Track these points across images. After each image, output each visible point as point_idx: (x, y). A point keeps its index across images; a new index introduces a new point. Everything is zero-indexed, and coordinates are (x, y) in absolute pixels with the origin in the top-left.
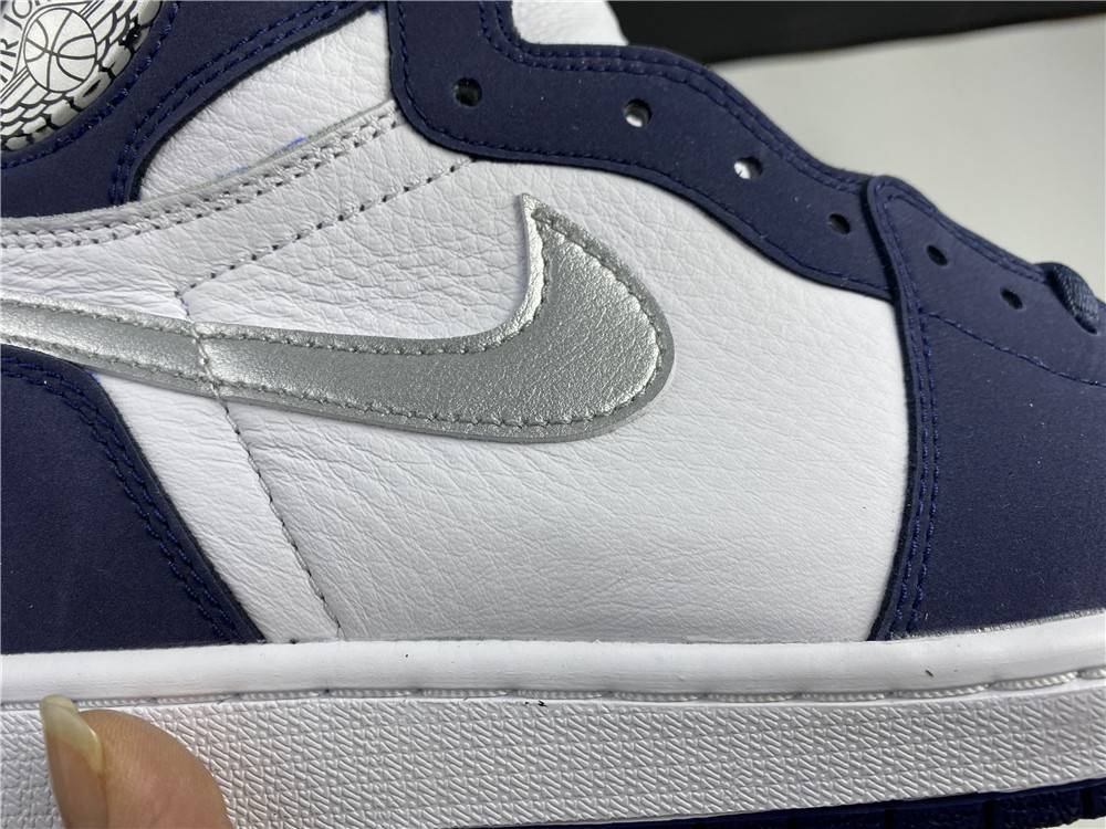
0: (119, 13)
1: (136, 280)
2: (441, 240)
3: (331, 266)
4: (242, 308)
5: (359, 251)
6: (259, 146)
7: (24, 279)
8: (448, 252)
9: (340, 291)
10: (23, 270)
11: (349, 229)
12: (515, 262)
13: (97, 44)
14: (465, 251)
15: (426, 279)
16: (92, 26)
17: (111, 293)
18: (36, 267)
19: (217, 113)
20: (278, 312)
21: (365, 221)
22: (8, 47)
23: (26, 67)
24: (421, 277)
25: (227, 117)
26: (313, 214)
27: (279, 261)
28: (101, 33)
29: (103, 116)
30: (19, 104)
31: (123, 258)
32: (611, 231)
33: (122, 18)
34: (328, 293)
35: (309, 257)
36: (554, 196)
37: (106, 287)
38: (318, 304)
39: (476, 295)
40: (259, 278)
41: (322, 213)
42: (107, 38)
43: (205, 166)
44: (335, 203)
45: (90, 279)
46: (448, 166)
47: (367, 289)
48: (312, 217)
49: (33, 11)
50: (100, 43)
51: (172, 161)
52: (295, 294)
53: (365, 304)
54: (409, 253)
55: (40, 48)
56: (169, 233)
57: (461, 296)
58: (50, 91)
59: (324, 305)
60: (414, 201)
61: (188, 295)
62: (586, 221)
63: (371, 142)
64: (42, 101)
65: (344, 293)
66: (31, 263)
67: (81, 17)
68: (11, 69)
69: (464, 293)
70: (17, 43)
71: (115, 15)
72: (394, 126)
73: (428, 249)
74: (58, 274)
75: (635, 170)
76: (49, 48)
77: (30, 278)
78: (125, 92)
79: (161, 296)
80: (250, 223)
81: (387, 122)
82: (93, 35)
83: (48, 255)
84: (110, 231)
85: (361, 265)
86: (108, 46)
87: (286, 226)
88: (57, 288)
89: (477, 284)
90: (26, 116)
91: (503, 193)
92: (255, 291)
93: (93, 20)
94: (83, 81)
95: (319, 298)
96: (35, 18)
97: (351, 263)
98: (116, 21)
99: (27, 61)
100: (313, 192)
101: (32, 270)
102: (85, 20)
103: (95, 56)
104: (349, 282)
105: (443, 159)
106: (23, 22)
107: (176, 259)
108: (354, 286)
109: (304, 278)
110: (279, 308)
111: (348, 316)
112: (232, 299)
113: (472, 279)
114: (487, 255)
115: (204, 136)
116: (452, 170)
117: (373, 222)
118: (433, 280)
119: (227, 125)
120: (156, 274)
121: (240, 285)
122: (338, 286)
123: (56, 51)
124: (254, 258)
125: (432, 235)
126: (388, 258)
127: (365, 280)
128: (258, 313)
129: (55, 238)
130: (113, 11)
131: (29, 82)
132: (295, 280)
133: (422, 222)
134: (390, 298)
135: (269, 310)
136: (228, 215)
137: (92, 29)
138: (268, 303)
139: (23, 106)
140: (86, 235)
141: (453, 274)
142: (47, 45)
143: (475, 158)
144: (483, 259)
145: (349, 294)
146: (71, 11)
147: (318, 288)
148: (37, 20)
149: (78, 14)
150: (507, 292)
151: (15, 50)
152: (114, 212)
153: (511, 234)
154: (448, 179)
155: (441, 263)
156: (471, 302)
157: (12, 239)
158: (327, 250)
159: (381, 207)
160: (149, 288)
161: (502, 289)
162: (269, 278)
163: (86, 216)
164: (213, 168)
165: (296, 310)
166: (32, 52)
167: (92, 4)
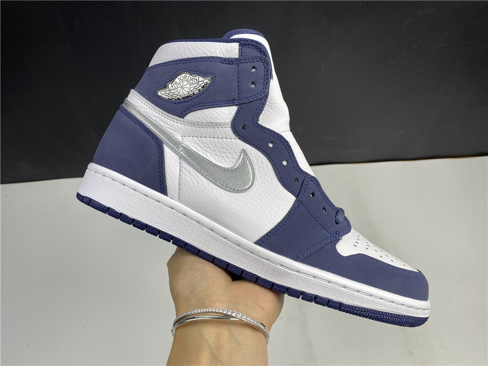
1: (177, 131)
3: (208, 145)
4: (191, 144)
5: (213, 144)
6: (207, 121)
8: (227, 152)
10: (160, 120)
11: (213, 140)
12: (237, 159)
14: (230, 153)
19: (202, 111)
22: (176, 83)
23: (177, 88)
24: (220, 153)
27: (200, 140)
28: (191, 89)
29: (185, 102)
30: (173, 93)
31: (176, 126)
32: (255, 161)
34: (205, 149)
35: (205, 141)
36: (248, 151)
37: (172, 130)
39: (228, 161)
41: (211, 135)
44: (214, 135)
45: (170, 127)
46: (234, 138)
47: (211, 151)
48: (209, 135)
49: (183, 80)
51: (192, 115)
52: (200, 146)
53: (210, 153)
54: (221, 149)
55: (181, 86)
56: (185, 126)
57: (225, 160)
58: (179, 93)
60: (226, 141)
61: (184, 137)
62: (252, 158)
63: (224, 128)
66: (162, 120)
68: (175, 87)
70: (178, 83)
73: (224, 150)
74: (165, 123)
75: (265, 154)
77: (160, 122)
78: (190, 101)
79: (179, 136)
80: (199, 132)
81: (228, 126)
83: (165, 120)
84: (177, 121)
86: (191, 92)
87: (204, 135)
91: (241, 147)
92: (194, 142)
93: (191, 86)
94: (185, 95)
95: (203, 149)
97: (211, 146)
100: (211, 132)
103: (189, 92)
104: (209, 149)
105: (234, 136)
106: (181, 80)
107: (185, 131)
109: (203, 144)
111: (206, 154)
112: (190, 142)
113: (228, 158)
114: (233, 155)
117: (218, 141)
118: (222, 155)
120: (180, 132)
121: (192, 140)
122: (207, 148)
123: (183, 88)
124: (197, 137)
125: (226, 148)
126: (217, 148)
127: (212, 149)
128: (192, 146)
130: (195, 87)
131: (177, 90)
132: (201, 144)
133: (225, 145)
134: (214, 154)
136: (196, 128)
138: (195, 146)
140: (173, 120)
141: (226, 156)
143: (239, 139)
147: (204, 147)
149: (190, 84)
152: (178, 118)
153: (239, 154)
154: (233, 140)
155: (225, 153)
156: (226, 162)
157: (161, 114)
158: (208, 142)
159: (220, 139)
160: (178, 133)
161: (232, 162)
162: (197, 141)
163: (174, 116)
164: (197, 120)
165: (199, 149)
166: (179, 86)
167: (192, 84)
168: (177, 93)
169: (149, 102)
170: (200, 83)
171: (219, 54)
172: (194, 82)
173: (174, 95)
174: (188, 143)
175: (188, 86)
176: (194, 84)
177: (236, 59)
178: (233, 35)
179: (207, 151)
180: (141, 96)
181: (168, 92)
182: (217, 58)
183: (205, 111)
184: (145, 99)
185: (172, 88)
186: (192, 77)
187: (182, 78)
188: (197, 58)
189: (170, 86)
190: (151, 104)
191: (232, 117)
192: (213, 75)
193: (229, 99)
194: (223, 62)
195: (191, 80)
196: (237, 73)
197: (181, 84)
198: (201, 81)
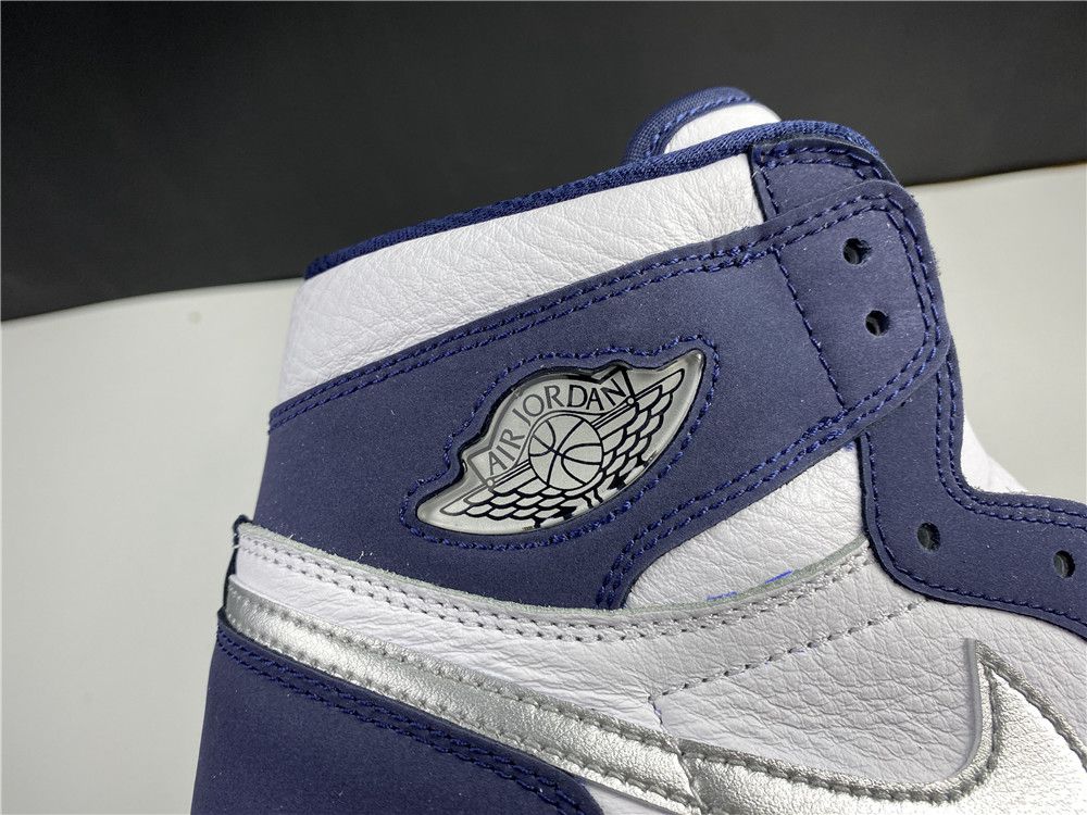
0: (630, 430)
1: (617, 684)
2: (899, 677)
3: (799, 691)
4: (717, 725)
5: (826, 680)
6: (753, 575)
7: (503, 664)
8: (904, 687)
9: (806, 717)
10: (502, 655)
11: (818, 658)
12: (963, 703)
13: (604, 454)
14: (919, 688)
15: (883, 712)
16: (602, 436)
17: (592, 694)
18: (517, 655)
19: (715, 538)
20: (751, 733)
21: (833, 651)
22: (513, 438)
23: (529, 460)
24: (878, 708)
25: (725, 543)
26: (788, 640)
27: (753, 682)
28: (609, 444)
29: (603, 523)
30: (515, 491)
31: (607, 663)
32: (1045, 679)
33: (631, 435)
34: (794, 717)
35: (781, 680)
36: (996, 641)
37: (587, 687)
38: (785, 727)
39: (929, 733)
40: (733, 696)
41: (796, 640)
42: (615, 450)
43: (697, 585)
44: (809, 632)
45: (571, 677)
46: (907, 603)
47: (830, 717)
48: (787, 643)
49: (543, 413)
50: (607, 453)
51: (665, 574)
52: (764, 716)
53: (827, 731)
54: (869, 686)
55: (547, 446)
56: (654, 644)
57: (914, 732)
58: (549, 486)
59: (790, 728)
60: (878, 636)
61: (661, 701)
62: (1024, 667)
63: (847, 579)
64: (539, 493)
65: (810, 718)
66: (512, 651)
67: (593, 427)
68: (513, 459)
69: (918, 731)
70: (523, 437)
71: (625, 432)
72: (865, 564)
73: (887, 683)
74: (539, 665)
75: (1065, 622)
76: (555, 448)
77: (508, 665)
78: (629, 505)
79: (637, 701)
80: (731, 643)
81: (861, 559)
82: (601, 445)
83: (530, 646)
84: (597, 633)
85: (825, 693)
86: (615, 457)
87: (763, 649)
88: (538, 681)
89: (929, 722)
90: (521, 503)
91: (954, 635)
92: (727, 708)
93: (603, 432)
94: (585, 484)
95: (787, 721)
96: (545, 418)
97: (818, 691)
98: (625, 436)
99: (530, 455)
100: (792, 621)
101: (512, 657)
102: (596, 430)
103: (600, 464)
104: (813, 708)
105: (902, 597)
106: (533, 420)
107: (657, 669)
108: (818, 713)
109: (773, 700)
110: (751, 729)
111: (813, 744)
112: (707, 714)
113: (924, 716)
114: (938, 693)
115: (700, 557)
116: (910, 607)
117: (841, 654)
118: (888, 713)
119: (724, 551)
120: (637, 681)
121: (715, 700)
122: (804, 711)
123: (561, 452)
124: (726, 674)
125: (891, 670)
126: (850, 689)
127: (829, 708)
128: (731, 732)
129: (538, 629)
130: (625, 427)
131: (530, 474)
132: (765, 701)
133: (883, 658)
134: (849, 727)
135: (743, 731)
136: (712, 634)
137: (601, 440)
138: (740, 722)
139: (519, 493)
140: (570, 631)
141: (908, 710)
142: (553, 445)
143: (928, 598)
144: (935, 697)
145: (813, 720)
146: (583, 420)
147: (785, 711)
148: (546, 421)
149: (590, 424)
150: (957, 733)
151: (520, 442)
152: (602, 615)
153: (960, 675)
154: (907, 618)
155: (898, 698)
156: (924, 740)
157: (490, 620)
158: (796, 675)
159: (847, 638)
160: (628, 694)
161: (953, 730)
162: (741, 697)
163: (573, 612)
164: (706, 589)
165: (767, 732)
166: (537, 448)
167: (604, 418)
168: (537, 486)
169: (394, 579)
170: (644, 403)
171: (680, 232)
172: (608, 406)
173: (525, 502)
174: (704, 724)
175: (585, 434)
176: (614, 415)
177: (762, 234)
178: (668, 135)
179: (807, 727)
180: (334, 560)
181: (486, 495)
182: (683, 253)
183: (725, 529)
184: (361, 570)
185: (498, 470)
186: (589, 386)
187: (534, 406)
188: (587, 287)
189: (482, 461)
190: (411, 584)
191: (853, 510)
192: (700, 344)
193: (802, 430)
194: (710, 262)
195: (587, 400)
196: (789, 296)
197: (544, 433)
198: (645, 392)
